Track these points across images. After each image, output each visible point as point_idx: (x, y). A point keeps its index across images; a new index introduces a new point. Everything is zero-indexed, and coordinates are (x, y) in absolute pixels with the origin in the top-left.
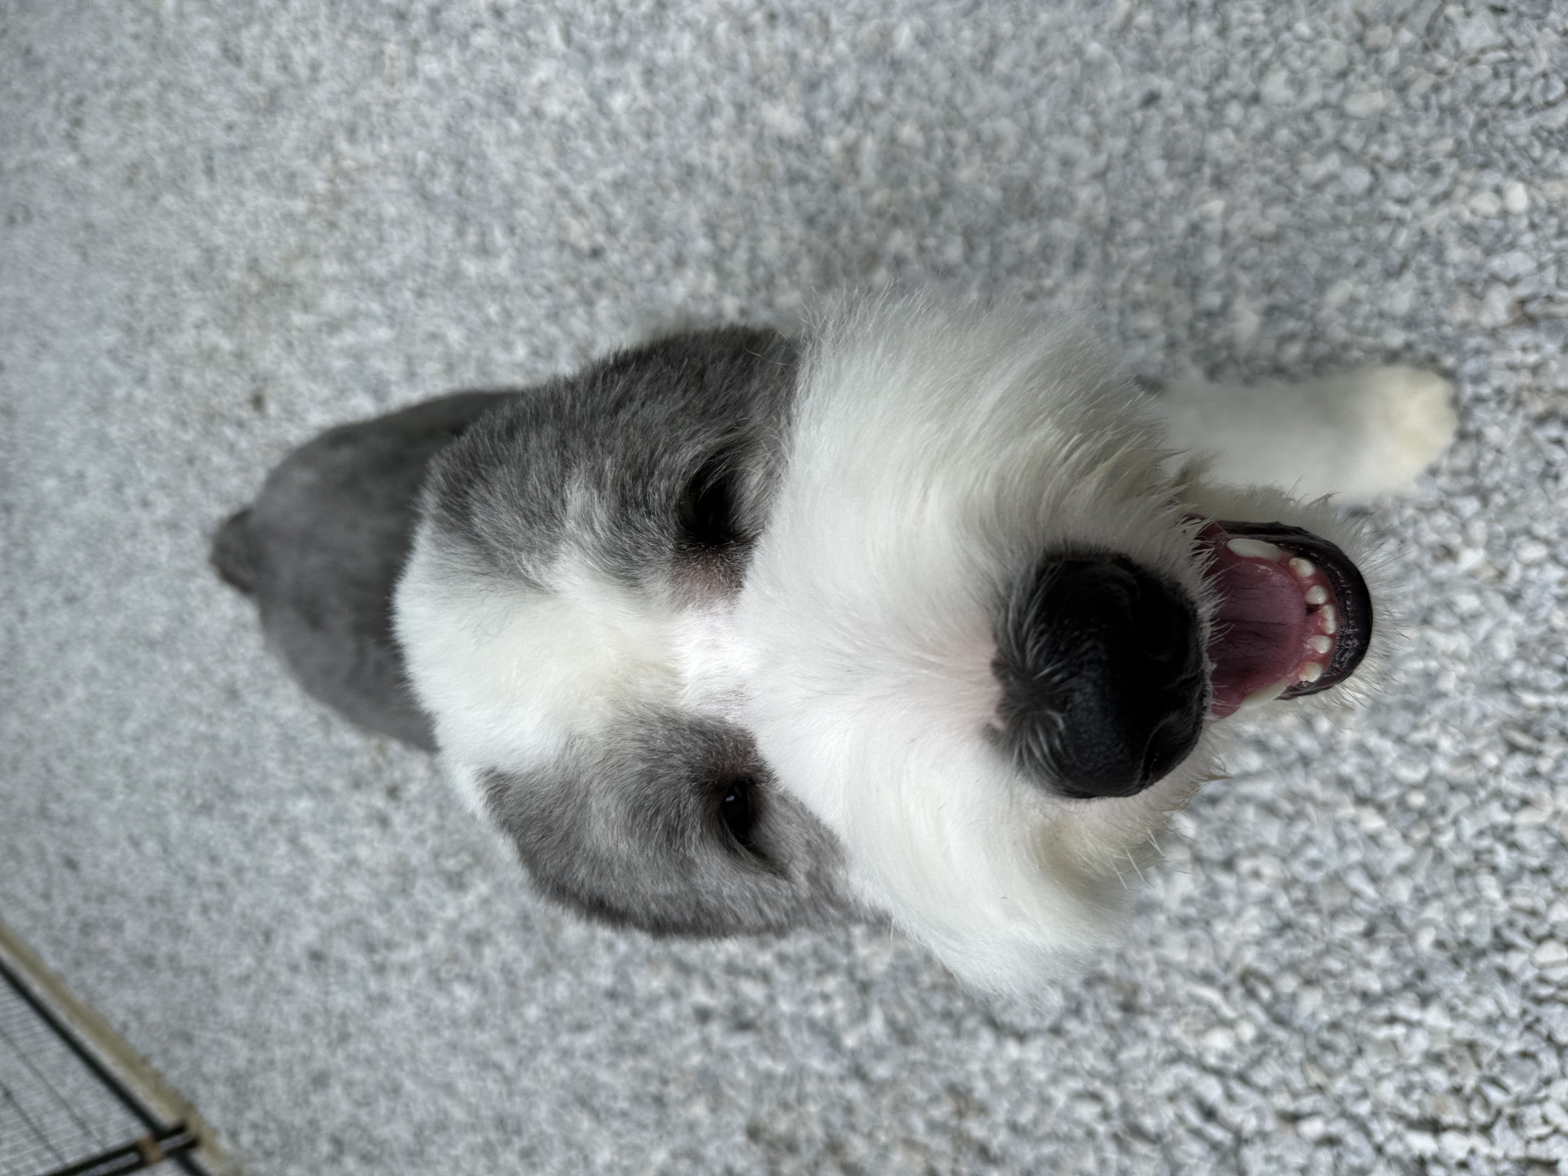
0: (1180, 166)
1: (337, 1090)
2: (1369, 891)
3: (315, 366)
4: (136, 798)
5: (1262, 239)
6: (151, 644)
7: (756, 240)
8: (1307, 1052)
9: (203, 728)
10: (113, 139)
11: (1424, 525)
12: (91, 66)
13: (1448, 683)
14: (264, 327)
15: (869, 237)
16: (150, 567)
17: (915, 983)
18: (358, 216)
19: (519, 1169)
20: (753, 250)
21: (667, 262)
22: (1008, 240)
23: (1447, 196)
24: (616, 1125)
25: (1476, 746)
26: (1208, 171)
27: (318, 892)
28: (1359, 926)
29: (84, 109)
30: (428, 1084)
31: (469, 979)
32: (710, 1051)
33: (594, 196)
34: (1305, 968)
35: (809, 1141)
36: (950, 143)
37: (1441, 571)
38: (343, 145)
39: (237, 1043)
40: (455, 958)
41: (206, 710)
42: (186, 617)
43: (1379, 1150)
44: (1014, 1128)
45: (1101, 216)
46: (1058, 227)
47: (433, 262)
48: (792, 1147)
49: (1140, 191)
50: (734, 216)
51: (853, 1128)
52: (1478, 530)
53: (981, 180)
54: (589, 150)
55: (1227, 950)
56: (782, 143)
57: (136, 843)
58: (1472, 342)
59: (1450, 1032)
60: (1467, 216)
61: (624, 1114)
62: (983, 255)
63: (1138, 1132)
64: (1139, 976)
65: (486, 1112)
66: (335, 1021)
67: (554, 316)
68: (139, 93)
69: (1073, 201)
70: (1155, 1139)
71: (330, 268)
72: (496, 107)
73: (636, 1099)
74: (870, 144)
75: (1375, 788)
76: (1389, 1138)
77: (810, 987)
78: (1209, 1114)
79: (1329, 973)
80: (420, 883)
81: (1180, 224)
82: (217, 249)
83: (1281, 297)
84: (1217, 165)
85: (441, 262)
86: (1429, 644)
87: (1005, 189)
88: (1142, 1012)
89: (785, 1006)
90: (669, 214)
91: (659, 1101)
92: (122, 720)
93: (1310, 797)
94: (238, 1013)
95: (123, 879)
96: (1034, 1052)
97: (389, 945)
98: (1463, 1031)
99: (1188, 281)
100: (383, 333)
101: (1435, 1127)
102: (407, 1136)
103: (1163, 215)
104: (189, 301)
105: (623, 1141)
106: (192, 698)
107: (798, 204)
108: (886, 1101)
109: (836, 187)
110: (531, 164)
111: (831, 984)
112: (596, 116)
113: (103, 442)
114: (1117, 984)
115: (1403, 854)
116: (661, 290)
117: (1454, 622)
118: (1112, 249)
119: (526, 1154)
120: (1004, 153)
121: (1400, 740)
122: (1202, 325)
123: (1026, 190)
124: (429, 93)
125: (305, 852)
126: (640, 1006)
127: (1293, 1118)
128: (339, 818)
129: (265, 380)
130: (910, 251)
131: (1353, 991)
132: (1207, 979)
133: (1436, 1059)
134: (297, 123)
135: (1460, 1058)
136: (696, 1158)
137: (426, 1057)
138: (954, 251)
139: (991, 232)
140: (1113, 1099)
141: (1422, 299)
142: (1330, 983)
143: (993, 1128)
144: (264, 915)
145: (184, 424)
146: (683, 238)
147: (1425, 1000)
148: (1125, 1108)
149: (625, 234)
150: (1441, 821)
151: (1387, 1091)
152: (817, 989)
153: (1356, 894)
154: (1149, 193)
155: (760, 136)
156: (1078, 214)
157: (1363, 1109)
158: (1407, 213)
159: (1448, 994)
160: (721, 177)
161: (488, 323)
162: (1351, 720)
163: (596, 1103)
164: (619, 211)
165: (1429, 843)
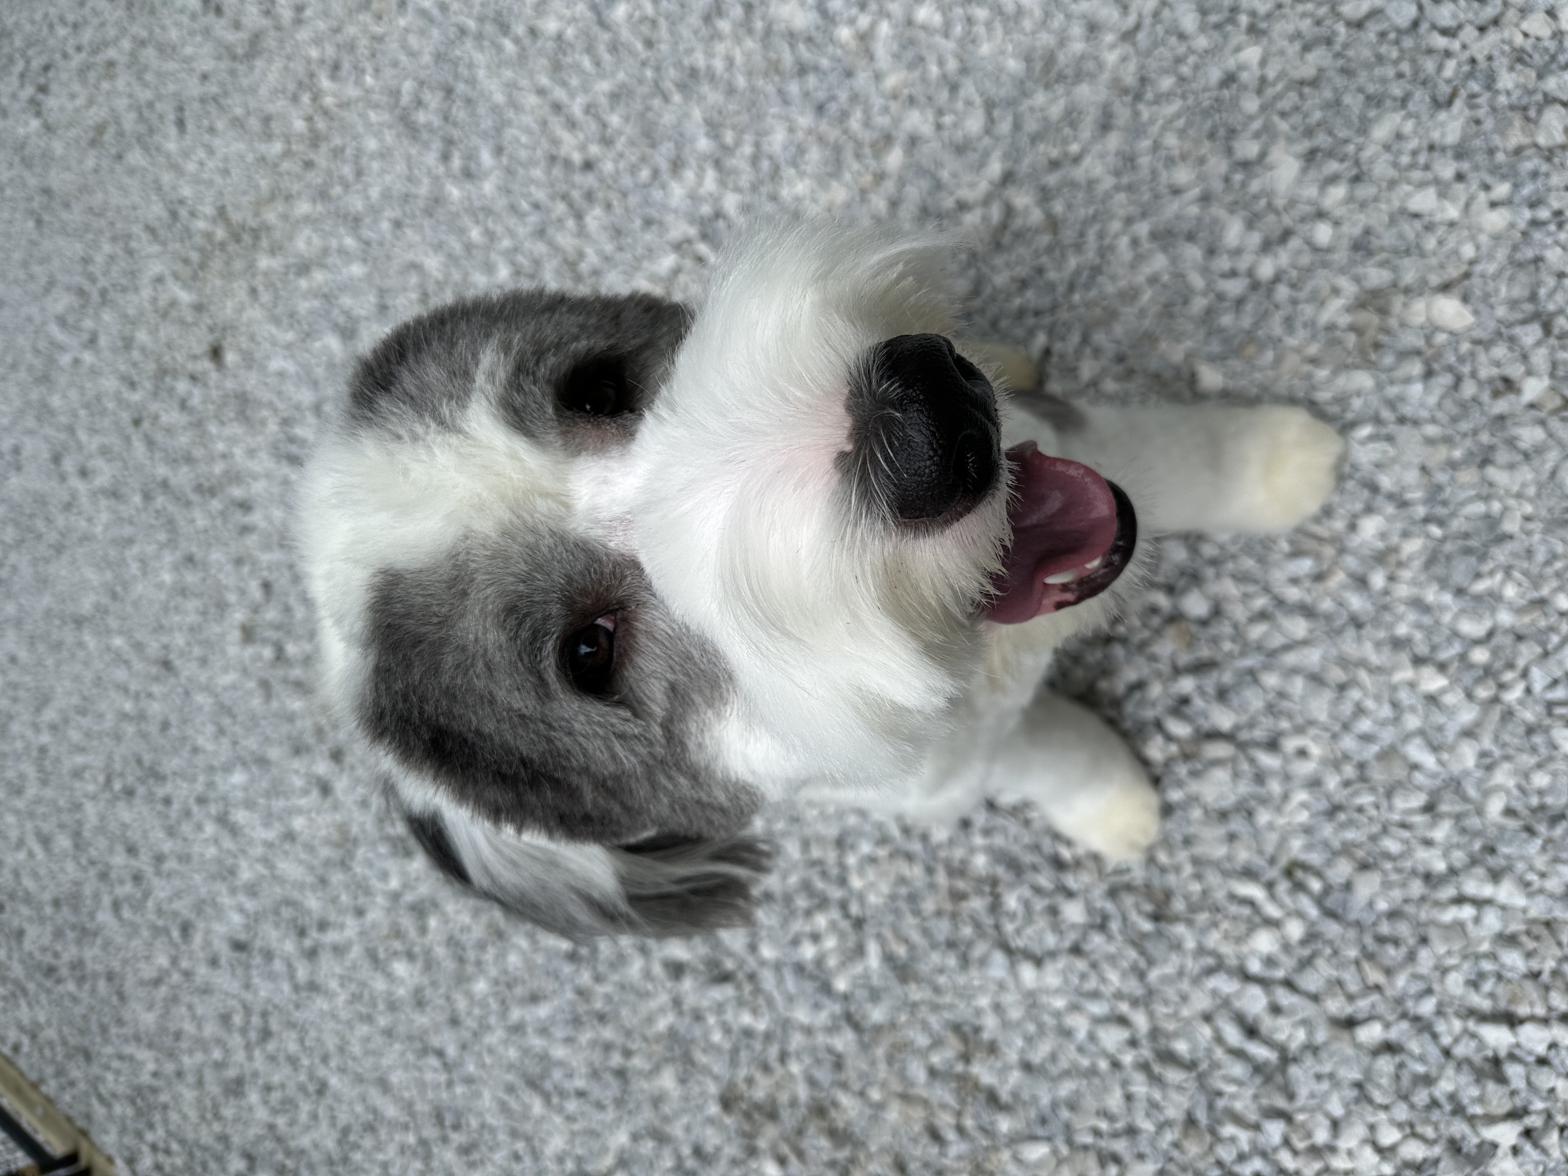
0: (1214, 18)
1: (254, 1097)
2: (1428, 760)
3: (280, 310)
4: (49, 793)
5: (1302, 83)
6: (79, 622)
7: (761, 134)
8: (1364, 948)
9: (128, 706)
10: (80, 102)
11: (1482, 357)
12: (62, 31)
13: (1511, 526)
14: (228, 275)
15: (882, 121)
16: (86, 538)
17: (917, 913)
18: (337, 153)
19: (456, 1170)
20: (757, 145)
21: (664, 166)
22: (1032, 109)
23: (1496, 22)
24: (572, 1106)
25: (1545, 591)
26: (1244, 19)
27: (246, 875)
28: (1418, 800)
29: (51, 74)
30: (359, 1079)
31: (410, 956)
32: (681, 1013)
33: (589, 109)
34: (1360, 854)
35: (794, 1103)
36: (970, 21)
37: (1501, 406)
38: (325, 83)
39: (144, 1055)
40: (397, 933)
41: (134, 686)
42: (119, 589)
43: (1447, 1053)
44: (1027, 1067)
45: (1129, 78)
46: (1084, 92)
47: (413, 190)
48: (772, 1115)
49: (1172, 49)
50: (738, 113)
51: (844, 1086)
52: (1540, 358)
53: (1003, 53)
54: (586, 63)
55: (1271, 841)
56: (792, 37)
57: (45, 841)
58: (1528, 166)
59: (1525, 911)
60: (1519, 40)
61: (581, 1094)
62: (1005, 127)
63: (1169, 1057)
64: (1172, 880)
65: (422, 1107)
66: (256, 1020)
67: (541, 233)
68: (111, 53)
69: (1100, 65)
70: (1190, 1066)
71: (303, 207)
72: (489, 28)
73: (595, 1074)
74: (885, 28)
75: (1434, 648)
76: (1456, 1040)
77: (798, 926)
78: (1251, 1031)
79: (1388, 856)
80: (361, 852)
81: (1215, 74)
82: (182, 202)
83: (1322, 140)
84: (1253, 14)
85: (424, 189)
86: (1491, 485)
87: (1028, 60)
88: (1175, 919)
89: (767, 952)
90: (668, 118)
91: (621, 1074)
92: (38, 710)
93: (1363, 663)
94: (148, 1019)
95: (28, 883)
96: (1052, 977)
97: (323, 926)
98: (1538, 908)
99: (1222, 132)
100: (357, 270)
101: (1512, 1021)
102: (330, 1144)
103: (1196, 67)
104: (149, 256)
105: (576, 1127)
106: (121, 674)
107: (806, 95)
108: (880, 1052)
109: (849, 74)
110: (524, 83)
111: (821, 921)
112: (596, 29)
113: (45, 411)
114: (1147, 890)
115: (1468, 715)
116: (657, 195)
117: (1519, 458)
118: (1141, 107)
119: (465, 1150)
120: (1027, 24)
121: (1460, 592)
122: (1238, 177)
123: (1050, 59)
124: (421, 22)
125: (234, 831)
126: (602, 968)
127: (1350, 1024)
128: (276, 790)
129: (224, 329)
130: (926, 129)
131: (1414, 872)
132: (1249, 874)
133: (1510, 940)
134: (278, 64)
135: (1537, 938)
136: (661, 1138)
137: (356, 1049)
138: (974, 124)
139: (1011, 103)
140: (1141, 1021)
141: (1474, 128)
142: (1388, 866)
143: (1005, 1070)
144: (183, 906)
145: (132, 385)
146: (681, 140)
147: (1495, 876)
148: (1155, 1033)
149: (620, 144)
150: (1508, 676)
151: (1455, 983)
152: (808, 928)
153: (1415, 767)
154: (1182, 50)
155: (768, 32)
156: (1105, 77)
157: (1427, 1007)
158: (1456, 45)
159: (1520, 866)
160: (726, 76)
161: (469, 247)
162: (1406, 574)
163: (548, 1085)
164: (615, 120)
165: (1495, 700)
